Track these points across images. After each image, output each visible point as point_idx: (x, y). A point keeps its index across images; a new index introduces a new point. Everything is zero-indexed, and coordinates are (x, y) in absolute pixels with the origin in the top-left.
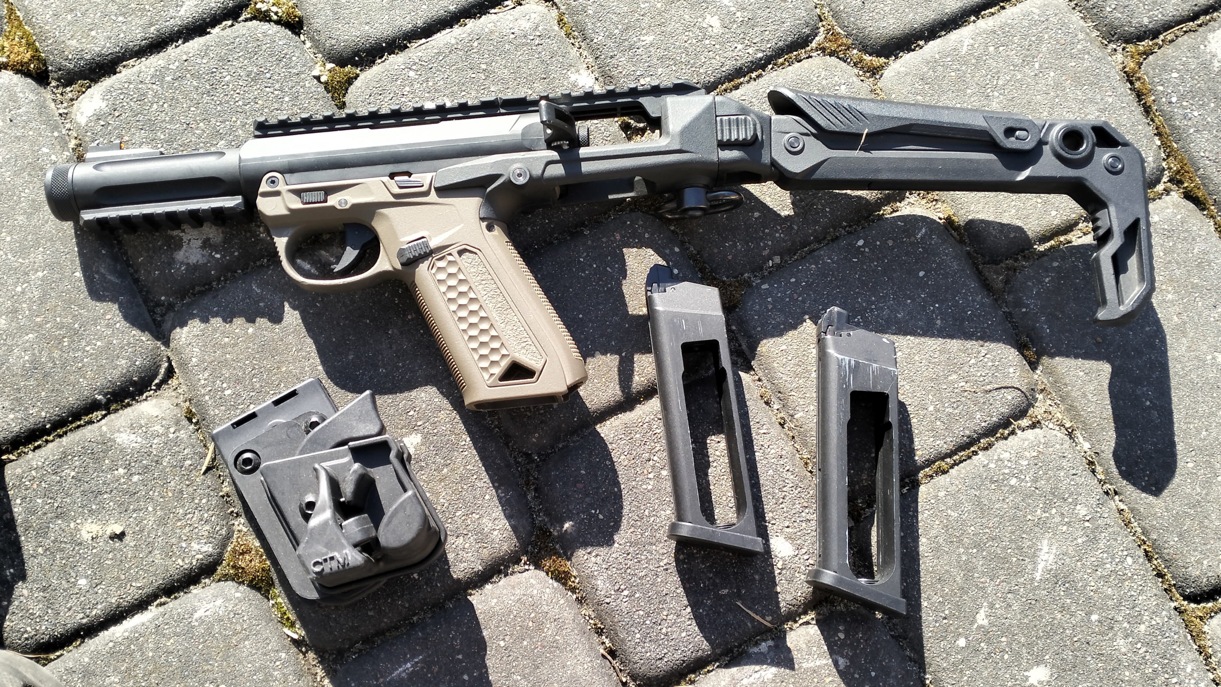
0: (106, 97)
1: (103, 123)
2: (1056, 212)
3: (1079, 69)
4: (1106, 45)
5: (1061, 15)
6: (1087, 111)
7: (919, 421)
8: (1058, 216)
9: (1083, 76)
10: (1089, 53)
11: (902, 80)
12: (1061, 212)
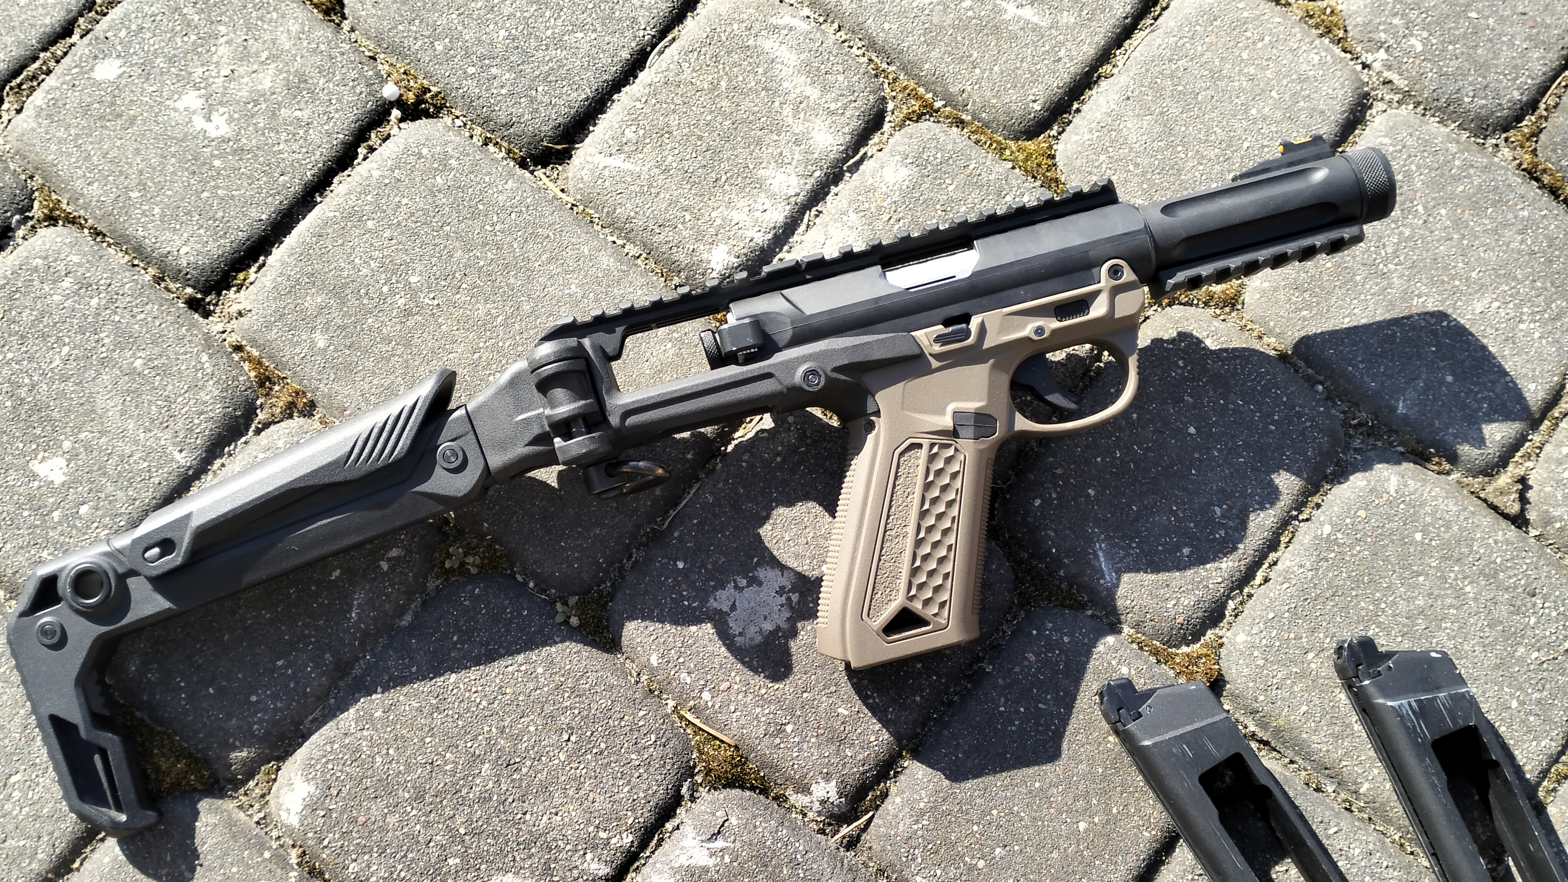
0: (310, 776)
1: (322, 813)
2: (1534, 384)
3: (1471, 190)
4: (1483, 144)
5: (1418, 133)
6: (1507, 240)
7: (1508, 728)
8: (1539, 387)
9: (1480, 199)
10: (1472, 166)
11: (1273, 300)
12: (1540, 381)
